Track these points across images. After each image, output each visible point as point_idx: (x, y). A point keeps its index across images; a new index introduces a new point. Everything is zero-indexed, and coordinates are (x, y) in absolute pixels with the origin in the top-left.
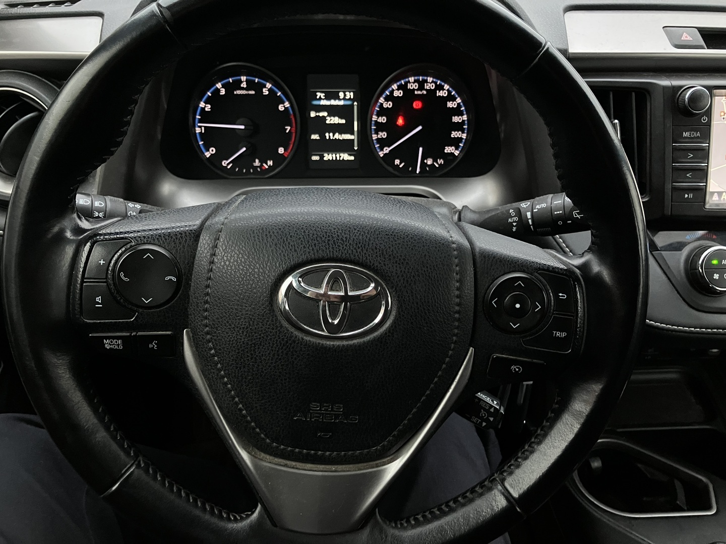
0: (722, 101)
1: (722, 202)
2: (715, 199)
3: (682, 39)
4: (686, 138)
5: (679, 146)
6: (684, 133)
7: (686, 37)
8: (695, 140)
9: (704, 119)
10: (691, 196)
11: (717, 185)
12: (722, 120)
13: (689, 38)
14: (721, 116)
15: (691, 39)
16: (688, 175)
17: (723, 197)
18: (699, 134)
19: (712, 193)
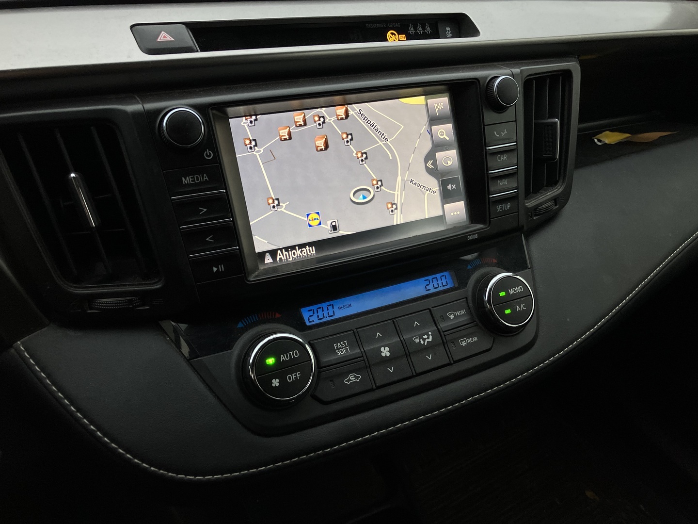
0: (242, 124)
1: (279, 263)
2: (269, 262)
3: (159, 40)
4: (188, 185)
5: (182, 198)
6: (183, 179)
7: (164, 37)
8: (202, 187)
9: (208, 155)
10: (222, 268)
11: (267, 242)
12: (249, 150)
13: (169, 38)
14: (246, 145)
15: (173, 39)
16: (207, 239)
17: (278, 257)
18: (206, 178)
19: (262, 255)
